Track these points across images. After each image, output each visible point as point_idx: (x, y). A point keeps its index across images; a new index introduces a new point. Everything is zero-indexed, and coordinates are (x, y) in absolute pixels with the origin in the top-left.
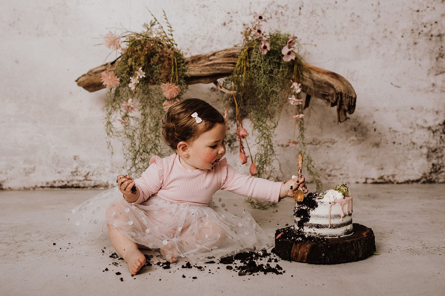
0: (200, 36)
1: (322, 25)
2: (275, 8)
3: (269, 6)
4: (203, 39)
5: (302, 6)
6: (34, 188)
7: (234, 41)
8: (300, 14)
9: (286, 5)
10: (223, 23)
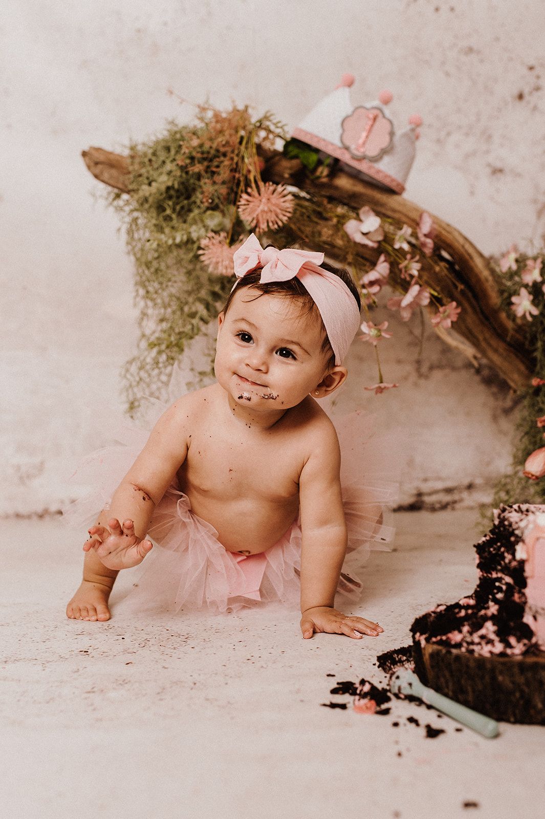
0: (460, 127)
4: (467, 134)
6: (41, 517)
10: (516, 92)
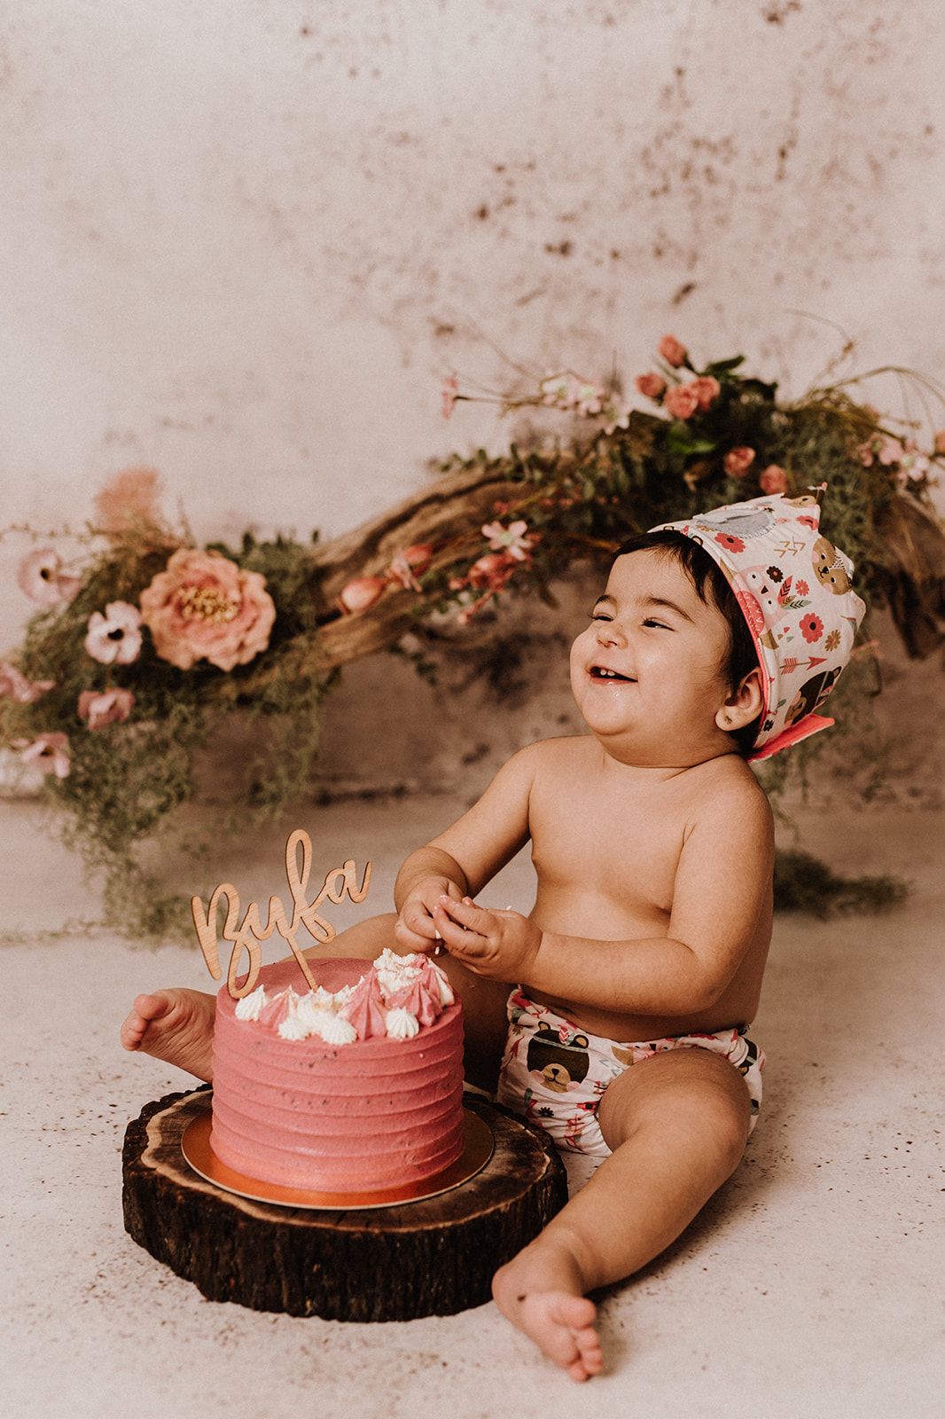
1: (868, 221)
2: (683, 152)
3: (659, 142)
5: (792, 143)
7: (520, 280)
8: (780, 176)
9: (727, 142)
